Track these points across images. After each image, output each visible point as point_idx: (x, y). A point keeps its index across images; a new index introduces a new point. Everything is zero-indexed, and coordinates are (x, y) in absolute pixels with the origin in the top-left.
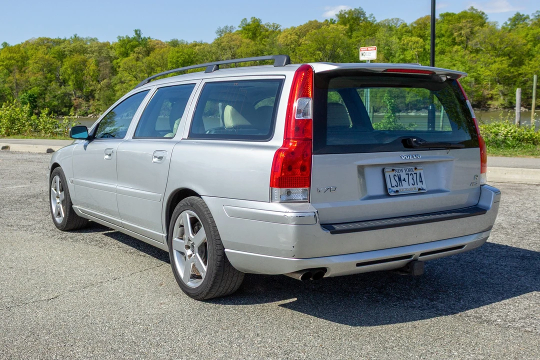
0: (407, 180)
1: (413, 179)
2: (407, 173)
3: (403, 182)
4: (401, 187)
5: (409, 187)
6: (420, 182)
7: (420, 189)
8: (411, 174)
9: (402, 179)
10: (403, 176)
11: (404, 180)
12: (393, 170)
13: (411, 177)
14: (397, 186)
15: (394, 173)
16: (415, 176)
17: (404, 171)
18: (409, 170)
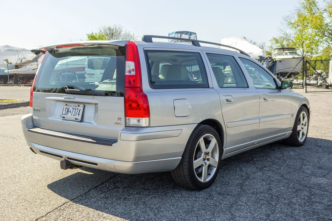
0: (71, 112)
1: (75, 112)
2: (73, 108)
3: (69, 113)
4: (67, 116)
5: (71, 116)
6: (78, 114)
7: (76, 119)
8: (75, 109)
9: (69, 111)
10: (71, 109)
11: (70, 112)
12: (66, 105)
13: (74, 110)
14: (65, 115)
15: (67, 107)
16: (77, 110)
17: (72, 106)
18: (75, 107)
